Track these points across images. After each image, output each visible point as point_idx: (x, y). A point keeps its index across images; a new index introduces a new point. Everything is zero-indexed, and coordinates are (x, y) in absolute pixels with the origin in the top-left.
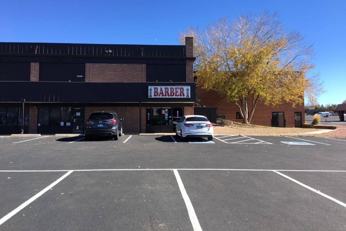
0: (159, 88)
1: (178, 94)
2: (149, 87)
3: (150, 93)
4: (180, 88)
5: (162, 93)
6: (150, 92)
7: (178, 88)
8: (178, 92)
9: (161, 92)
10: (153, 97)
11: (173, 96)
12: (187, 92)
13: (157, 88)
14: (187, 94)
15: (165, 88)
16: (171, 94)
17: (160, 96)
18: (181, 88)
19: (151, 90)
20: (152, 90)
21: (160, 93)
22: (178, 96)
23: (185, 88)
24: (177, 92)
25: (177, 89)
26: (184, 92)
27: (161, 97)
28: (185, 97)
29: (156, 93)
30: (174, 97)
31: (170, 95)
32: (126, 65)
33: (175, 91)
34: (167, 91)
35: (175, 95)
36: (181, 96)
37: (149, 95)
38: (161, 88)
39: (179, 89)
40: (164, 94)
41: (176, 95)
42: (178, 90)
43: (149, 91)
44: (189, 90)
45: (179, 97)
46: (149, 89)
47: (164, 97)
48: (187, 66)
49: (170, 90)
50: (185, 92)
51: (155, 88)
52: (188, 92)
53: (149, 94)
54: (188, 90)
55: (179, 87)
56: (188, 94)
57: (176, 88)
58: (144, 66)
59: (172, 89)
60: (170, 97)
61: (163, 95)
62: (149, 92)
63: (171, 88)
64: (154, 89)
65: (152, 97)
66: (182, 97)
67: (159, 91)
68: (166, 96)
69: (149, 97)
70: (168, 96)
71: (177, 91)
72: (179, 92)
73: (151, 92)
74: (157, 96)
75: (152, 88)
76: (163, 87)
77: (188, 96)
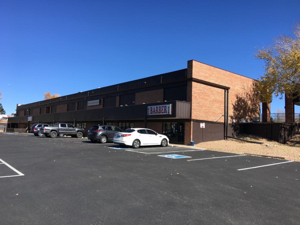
0: (153, 107)
1: (163, 112)
2: (148, 107)
7: (163, 107)
8: (163, 110)
9: (154, 110)
10: (150, 114)
11: (160, 113)
13: (152, 108)
16: (159, 111)
20: (149, 109)
21: (154, 112)
22: (163, 113)
23: (167, 106)
28: (167, 114)
34: (157, 109)
36: (165, 113)
38: (154, 107)
41: (162, 113)
47: (156, 114)
49: (159, 108)
50: (167, 109)
53: (148, 112)
54: (169, 108)
56: (169, 111)
60: (159, 114)
66: (165, 114)
68: (156, 113)
69: (148, 115)
74: (152, 113)
76: (155, 107)
77: (169, 113)
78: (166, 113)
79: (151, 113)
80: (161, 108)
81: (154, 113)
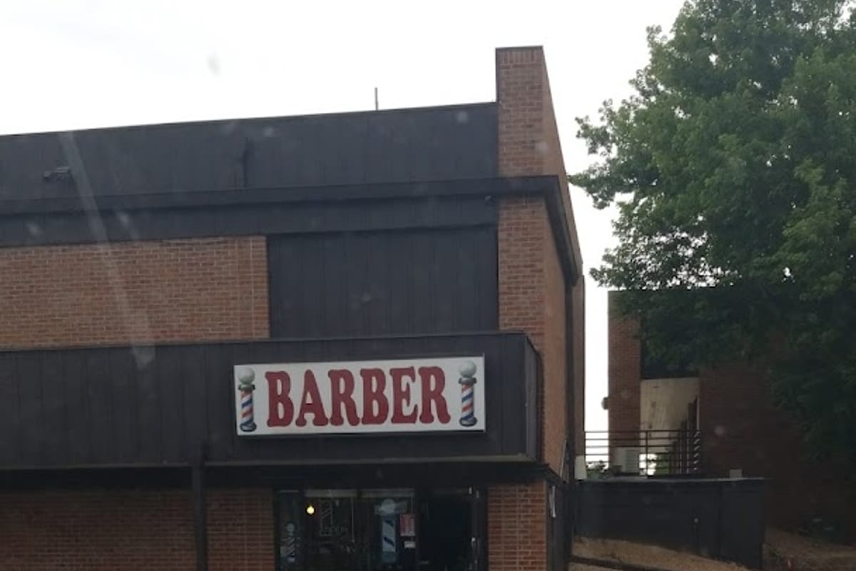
0: (296, 372)
1: (407, 411)
2: (241, 372)
3: (244, 405)
4: (422, 370)
5: (316, 407)
6: (246, 399)
7: (410, 372)
8: (407, 395)
9: (309, 400)
10: (263, 429)
11: (381, 419)
12: (467, 393)
13: (285, 377)
14: (464, 409)
15: (334, 376)
16: (368, 408)
17: (301, 422)
18: (425, 373)
19: (249, 389)
20: (253, 387)
21: (305, 408)
22: (412, 419)
23: (453, 367)
24: (402, 395)
25: (406, 379)
26: (443, 394)
27: (311, 428)
28: (454, 425)
29: (281, 407)
30: (388, 427)
31: (360, 414)
32: (157, 246)
33: (389, 392)
34: (342, 390)
35: (391, 414)
36: (427, 418)
37: (240, 420)
38: (309, 376)
39: (414, 379)
40: (328, 413)
41: (399, 418)
42: (412, 385)
43: (238, 394)
44: (474, 381)
45: (419, 426)
46: (237, 383)
47: (329, 429)
48: (502, 235)
49: (359, 382)
50: (453, 395)
51: (271, 377)
52: (471, 395)
53: (240, 411)
54: (469, 382)
55: (417, 364)
56: (472, 405)
57: (397, 374)
58: (256, 248)
59: (374, 380)
60: (362, 428)
61: (320, 420)
62: (240, 399)
63: (366, 374)
64: (266, 382)
65: (257, 432)
66: (436, 426)
67: (296, 394)
68: (337, 420)
69: (240, 432)
70: (354, 421)
71: (404, 388)
72: (416, 397)
73: (250, 401)
74: (286, 421)
75: (252, 377)
76: (322, 370)
77: (471, 419)
78: (445, 417)
79: (273, 420)
80: (389, 380)
81: (310, 417)
